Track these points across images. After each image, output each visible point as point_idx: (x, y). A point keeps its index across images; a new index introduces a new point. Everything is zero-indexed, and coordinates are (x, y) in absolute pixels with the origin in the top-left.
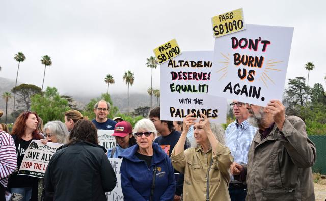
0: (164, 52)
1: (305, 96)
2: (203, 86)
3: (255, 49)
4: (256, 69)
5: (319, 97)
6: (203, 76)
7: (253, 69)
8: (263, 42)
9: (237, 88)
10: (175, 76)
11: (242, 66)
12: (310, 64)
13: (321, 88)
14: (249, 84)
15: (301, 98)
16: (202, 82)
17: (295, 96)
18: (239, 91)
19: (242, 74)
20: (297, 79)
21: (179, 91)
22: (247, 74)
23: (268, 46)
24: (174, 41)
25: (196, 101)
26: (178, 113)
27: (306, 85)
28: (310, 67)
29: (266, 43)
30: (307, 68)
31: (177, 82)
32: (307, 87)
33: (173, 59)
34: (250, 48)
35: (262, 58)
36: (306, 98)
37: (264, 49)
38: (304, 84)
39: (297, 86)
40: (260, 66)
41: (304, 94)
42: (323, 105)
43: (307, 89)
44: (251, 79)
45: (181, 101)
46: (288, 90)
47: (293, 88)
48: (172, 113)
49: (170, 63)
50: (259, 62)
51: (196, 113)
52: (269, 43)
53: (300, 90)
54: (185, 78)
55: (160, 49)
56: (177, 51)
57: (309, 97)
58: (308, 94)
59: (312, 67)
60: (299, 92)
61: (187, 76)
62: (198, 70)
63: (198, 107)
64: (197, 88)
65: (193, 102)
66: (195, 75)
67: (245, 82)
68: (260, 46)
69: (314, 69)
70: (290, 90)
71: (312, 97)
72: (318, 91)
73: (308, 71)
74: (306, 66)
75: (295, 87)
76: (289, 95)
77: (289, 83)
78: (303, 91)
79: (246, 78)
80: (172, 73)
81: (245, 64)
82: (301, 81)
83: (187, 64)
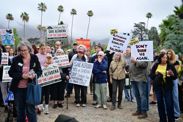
0: (113, 31)
1: (144, 35)
2: (121, 44)
3: (143, 47)
4: (145, 52)
5: (153, 36)
6: (122, 41)
7: (144, 52)
8: (145, 45)
9: (140, 58)
10: (114, 39)
11: (140, 52)
12: (149, 14)
13: (156, 30)
14: (143, 57)
15: (142, 36)
16: (121, 43)
17: (138, 35)
18: (141, 59)
19: (141, 54)
20: (140, 23)
21: (114, 43)
22: (142, 54)
23: (147, 46)
24: (117, 29)
25: (118, 47)
26: (112, 49)
27: (146, 28)
28: (149, 16)
29: (146, 46)
30: (147, 16)
31: (114, 41)
32: (147, 29)
33: (115, 34)
34: (142, 47)
35: (146, 49)
36: (145, 37)
37: (146, 47)
38: (144, 27)
39: (140, 29)
40: (146, 51)
41: (144, 34)
42: (156, 41)
43: (146, 30)
44: (144, 55)
45: (114, 46)
46: (133, 31)
47: (137, 30)
48: (110, 49)
49: (114, 35)
50: (145, 51)
51: (117, 50)
52: (147, 45)
53: (142, 31)
54: (117, 40)
55: (112, 30)
56: (117, 32)
57: (147, 36)
58: (147, 34)
59: (151, 16)
60: (140, 32)
61: (118, 40)
62: (121, 39)
63: (118, 49)
64: (119, 44)
65: (117, 47)
66: (120, 40)
67: (142, 56)
68: (145, 46)
69: (152, 17)
70: (135, 31)
71: (149, 36)
72: (154, 32)
73: (147, 18)
74: (146, 15)
75: (138, 29)
76: (134, 35)
77: (135, 26)
78: (143, 32)
79: (142, 55)
80: (114, 38)
81: (141, 52)
82: (143, 25)
83: (118, 37)
